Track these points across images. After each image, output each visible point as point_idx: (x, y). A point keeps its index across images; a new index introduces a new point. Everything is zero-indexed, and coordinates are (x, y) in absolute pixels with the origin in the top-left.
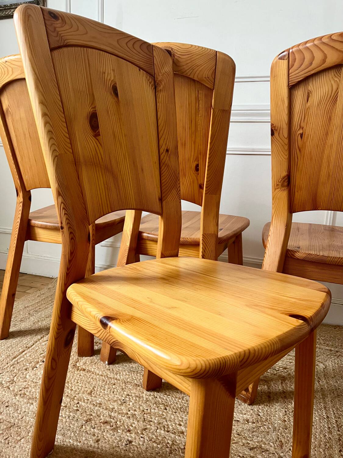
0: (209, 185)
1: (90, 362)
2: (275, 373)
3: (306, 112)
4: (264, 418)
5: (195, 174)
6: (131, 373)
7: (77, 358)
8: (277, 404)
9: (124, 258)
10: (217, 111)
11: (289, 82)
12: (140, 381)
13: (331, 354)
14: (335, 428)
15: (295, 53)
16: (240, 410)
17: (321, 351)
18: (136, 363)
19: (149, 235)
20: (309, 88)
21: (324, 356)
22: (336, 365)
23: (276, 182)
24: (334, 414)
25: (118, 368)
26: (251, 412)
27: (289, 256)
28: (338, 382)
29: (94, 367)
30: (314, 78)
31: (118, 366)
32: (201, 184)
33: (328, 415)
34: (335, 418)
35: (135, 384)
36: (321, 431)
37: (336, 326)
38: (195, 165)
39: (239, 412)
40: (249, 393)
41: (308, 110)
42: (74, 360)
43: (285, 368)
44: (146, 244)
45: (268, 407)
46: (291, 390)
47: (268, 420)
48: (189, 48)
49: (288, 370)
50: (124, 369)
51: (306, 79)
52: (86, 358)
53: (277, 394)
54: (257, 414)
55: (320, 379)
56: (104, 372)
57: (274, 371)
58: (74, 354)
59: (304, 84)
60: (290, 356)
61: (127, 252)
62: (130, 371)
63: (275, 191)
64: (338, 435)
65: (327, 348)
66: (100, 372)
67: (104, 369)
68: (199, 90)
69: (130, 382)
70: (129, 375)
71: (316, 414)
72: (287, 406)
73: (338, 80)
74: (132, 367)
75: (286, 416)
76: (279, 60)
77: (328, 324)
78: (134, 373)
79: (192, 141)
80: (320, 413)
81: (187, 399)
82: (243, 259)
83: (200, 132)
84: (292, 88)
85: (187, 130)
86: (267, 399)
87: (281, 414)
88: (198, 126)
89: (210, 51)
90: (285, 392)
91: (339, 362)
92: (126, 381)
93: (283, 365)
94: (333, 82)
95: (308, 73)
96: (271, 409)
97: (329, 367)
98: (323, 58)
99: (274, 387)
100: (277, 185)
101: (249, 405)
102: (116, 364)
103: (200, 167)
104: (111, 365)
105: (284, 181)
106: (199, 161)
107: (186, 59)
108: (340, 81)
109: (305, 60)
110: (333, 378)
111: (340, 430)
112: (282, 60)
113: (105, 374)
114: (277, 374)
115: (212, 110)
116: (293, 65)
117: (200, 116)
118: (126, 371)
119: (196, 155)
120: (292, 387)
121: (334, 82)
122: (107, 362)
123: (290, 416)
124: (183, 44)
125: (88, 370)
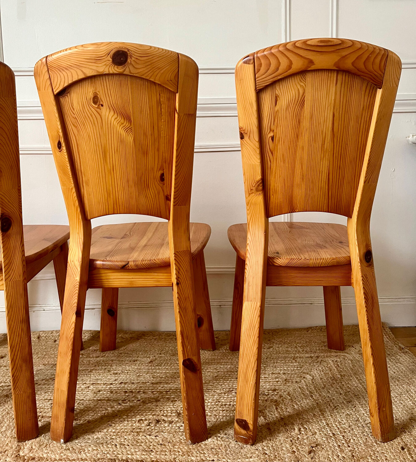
0: (177, 196)
1: (38, 446)
2: (266, 398)
3: (275, 116)
4: (272, 455)
5: (161, 185)
6: (99, 446)
7: (16, 445)
8: (279, 435)
9: (74, 297)
10: (183, 115)
11: (256, 86)
12: (115, 454)
13: (313, 362)
14: (344, 445)
15: (260, 58)
16: (244, 454)
17: (302, 360)
18: (101, 431)
19: (104, 263)
20: (277, 92)
21: (307, 365)
22: (322, 373)
23: (249, 187)
24: (339, 428)
25: (79, 444)
26: (257, 452)
27: (271, 264)
28: (331, 392)
29: (46, 451)
30: (280, 83)
31: (79, 442)
32: (168, 195)
33: (334, 432)
34: (341, 433)
35: (109, 459)
36: (333, 451)
37: (308, 328)
38: (159, 175)
39: (244, 456)
40: (251, 431)
41: (277, 113)
42: (14, 448)
43: (275, 390)
44: (100, 274)
45: (272, 441)
46: (288, 414)
47: (277, 457)
48: (148, 49)
49: (278, 391)
50: (88, 444)
51: (273, 84)
52: (30, 442)
53: (276, 423)
54: (264, 453)
55: (312, 393)
56: (62, 455)
57: (264, 396)
58: (11, 441)
59: (271, 89)
60: (274, 374)
61: (78, 289)
62: (97, 443)
63: (249, 196)
64: (350, 451)
65: (306, 355)
66: (57, 456)
67: (61, 451)
68: (161, 93)
69: (102, 459)
70: (97, 450)
71: (322, 434)
72: (290, 434)
73: (304, 85)
74: (98, 438)
75: (293, 446)
76: (244, 64)
77: (300, 327)
78: (103, 446)
79: (155, 148)
80: (325, 432)
81: (180, 459)
82: (207, 270)
83: (163, 139)
84: (259, 92)
85: (149, 137)
86: (268, 432)
87: (288, 446)
88: (162, 132)
89: (171, 53)
90: (283, 419)
91: (324, 368)
92: (96, 459)
93: (272, 387)
94: (299, 87)
95: (275, 78)
96: (276, 443)
97: (316, 377)
98: (289, 64)
99: (270, 415)
100: (251, 190)
101: (252, 445)
102: (74, 439)
103: (166, 177)
104: (69, 443)
105: (259, 186)
106: (164, 169)
107: (146, 61)
108: (305, 85)
109: (272, 66)
110: (323, 388)
111: (350, 445)
112: (247, 64)
113: (65, 457)
114: (268, 399)
115: (176, 115)
116: (260, 70)
117: (163, 120)
118: (92, 446)
119: (160, 163)
120: (288, 410)
121: (301, 87)
122: (62, 441)
123: (297, 445)
124: (141, 45)
125: (38, 457)
